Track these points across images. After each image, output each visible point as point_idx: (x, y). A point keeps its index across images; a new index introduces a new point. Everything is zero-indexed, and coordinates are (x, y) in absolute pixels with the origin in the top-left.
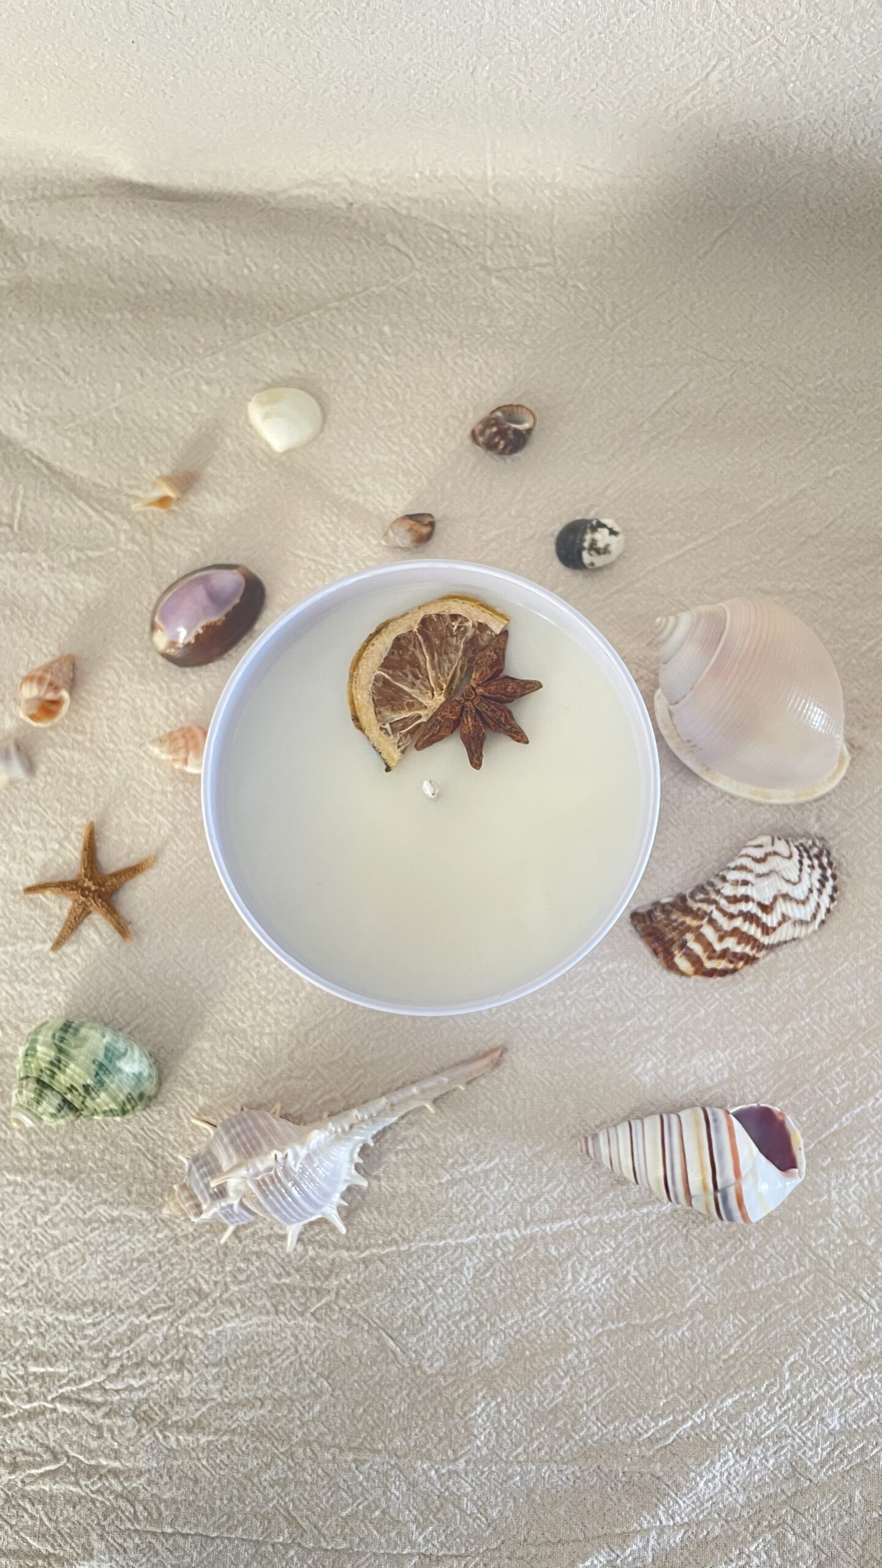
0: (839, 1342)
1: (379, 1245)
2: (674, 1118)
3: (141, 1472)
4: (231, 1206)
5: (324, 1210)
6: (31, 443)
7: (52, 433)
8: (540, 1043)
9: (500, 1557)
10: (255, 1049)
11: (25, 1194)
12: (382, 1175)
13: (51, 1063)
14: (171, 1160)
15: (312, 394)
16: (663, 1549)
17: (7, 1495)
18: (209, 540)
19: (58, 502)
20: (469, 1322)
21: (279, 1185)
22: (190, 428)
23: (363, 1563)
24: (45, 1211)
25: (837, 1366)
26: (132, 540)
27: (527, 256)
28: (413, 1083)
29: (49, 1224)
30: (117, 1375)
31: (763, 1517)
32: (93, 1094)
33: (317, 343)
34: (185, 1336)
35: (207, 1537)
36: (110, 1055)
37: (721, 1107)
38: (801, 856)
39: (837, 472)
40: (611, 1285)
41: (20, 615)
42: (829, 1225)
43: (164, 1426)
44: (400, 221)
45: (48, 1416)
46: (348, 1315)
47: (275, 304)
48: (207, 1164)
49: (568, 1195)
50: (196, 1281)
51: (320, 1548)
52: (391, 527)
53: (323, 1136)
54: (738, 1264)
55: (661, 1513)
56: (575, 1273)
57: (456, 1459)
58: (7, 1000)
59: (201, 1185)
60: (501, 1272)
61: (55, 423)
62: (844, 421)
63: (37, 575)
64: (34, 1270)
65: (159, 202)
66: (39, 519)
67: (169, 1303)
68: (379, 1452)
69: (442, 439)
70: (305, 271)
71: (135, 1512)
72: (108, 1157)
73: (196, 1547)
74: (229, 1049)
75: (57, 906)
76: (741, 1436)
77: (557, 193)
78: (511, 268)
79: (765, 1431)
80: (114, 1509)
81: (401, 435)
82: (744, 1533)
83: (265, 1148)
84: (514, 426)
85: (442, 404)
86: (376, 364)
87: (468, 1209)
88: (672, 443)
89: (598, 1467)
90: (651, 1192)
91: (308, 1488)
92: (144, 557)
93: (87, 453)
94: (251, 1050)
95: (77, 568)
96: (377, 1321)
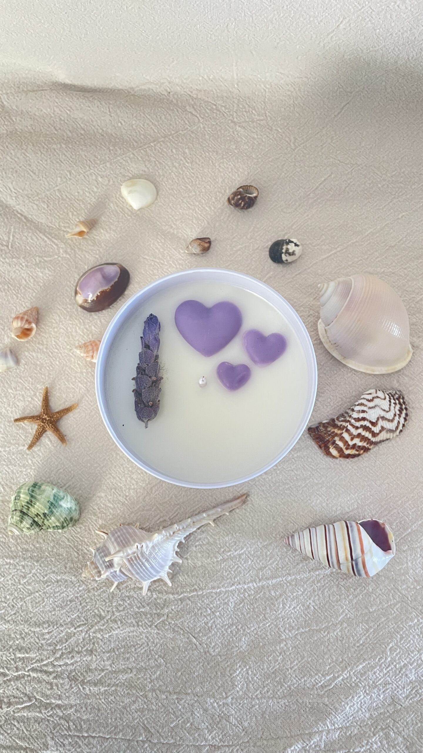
0: (414, 636)
1: (188, 592)
2: (331, 526)
3: (72, 706)
4: (116, 572)
5: (160, 574)
6: (17, 207)
7: (27, 202)
8: (265, 492)
9: (249, 746)
10: (127, 496)
11: (14, 569)
12: (189, 557)
13: (28, 502)
14: (86, 551)
15: (152, 182)
16: (330, 741)
17: (6, 718)
18: (103, 252)
19: (30, 235)
20: (232, 629)
21: (139, 561)
22: (93, 199)
23: (182, 750)
24: (25, 577)
25: (413, 648)
26: (66, 252)
27: (253, 116)
28: (204, 512)
29: (26, 583)
30: (60, 657)
31: (378, 724)
32: (48, 517)
33: (154, 157)
34: (93, 638)
35: (105, 738)
36: (56, 498)
37: (354, 521)
38: (390, 398)
39: (403, 215)
40: (302, 610)
41: (12, 289)
42: (407, 579)
43: (83, 683)
44: (193, 100)
45: (26, 679)
46: (173, 627)
47: (133, 139)
48: (104, 551)
49: (280, 566)
50: (98, 611)
51: (160, 743)
52: (190, 244)
53: (160, 537)
54: (363, 599)
55: (328, 723)
56: (284, 604)
57: (227, 697)
58: (6, 474)
59: (101, 562)
60: (248, 604)
61: (28, 197)
62: (406, 192)
63: (20, 269)
64: (19, 607)
65: (78, 93)
66: (21, 242)
67: (85, 622)
68: (189, 694)
69: (214, 203)
70: (148, 124)
71: (69, 725)
72: (55, 550)
73: (99, 743)
74: (114, 497)
75: (30, 428)
76: (367, 684)
77: (267, 86)
78: (246, 121)
79: (378, 681)
80: (59, 724)
81: (194, 201)
82: (369, 732)
83: (132, 542)
84: (248, 195)
85: (214, 186)
86: (182, 167)
87: (231, 573)
88: (324, 202)
89: (297, 700)
90: (320, 563)
91: (154, 712)
92: (72, 260)
93: (44, 211)
94: (125, 497)
95: (39, 266)
96: (187, 629)
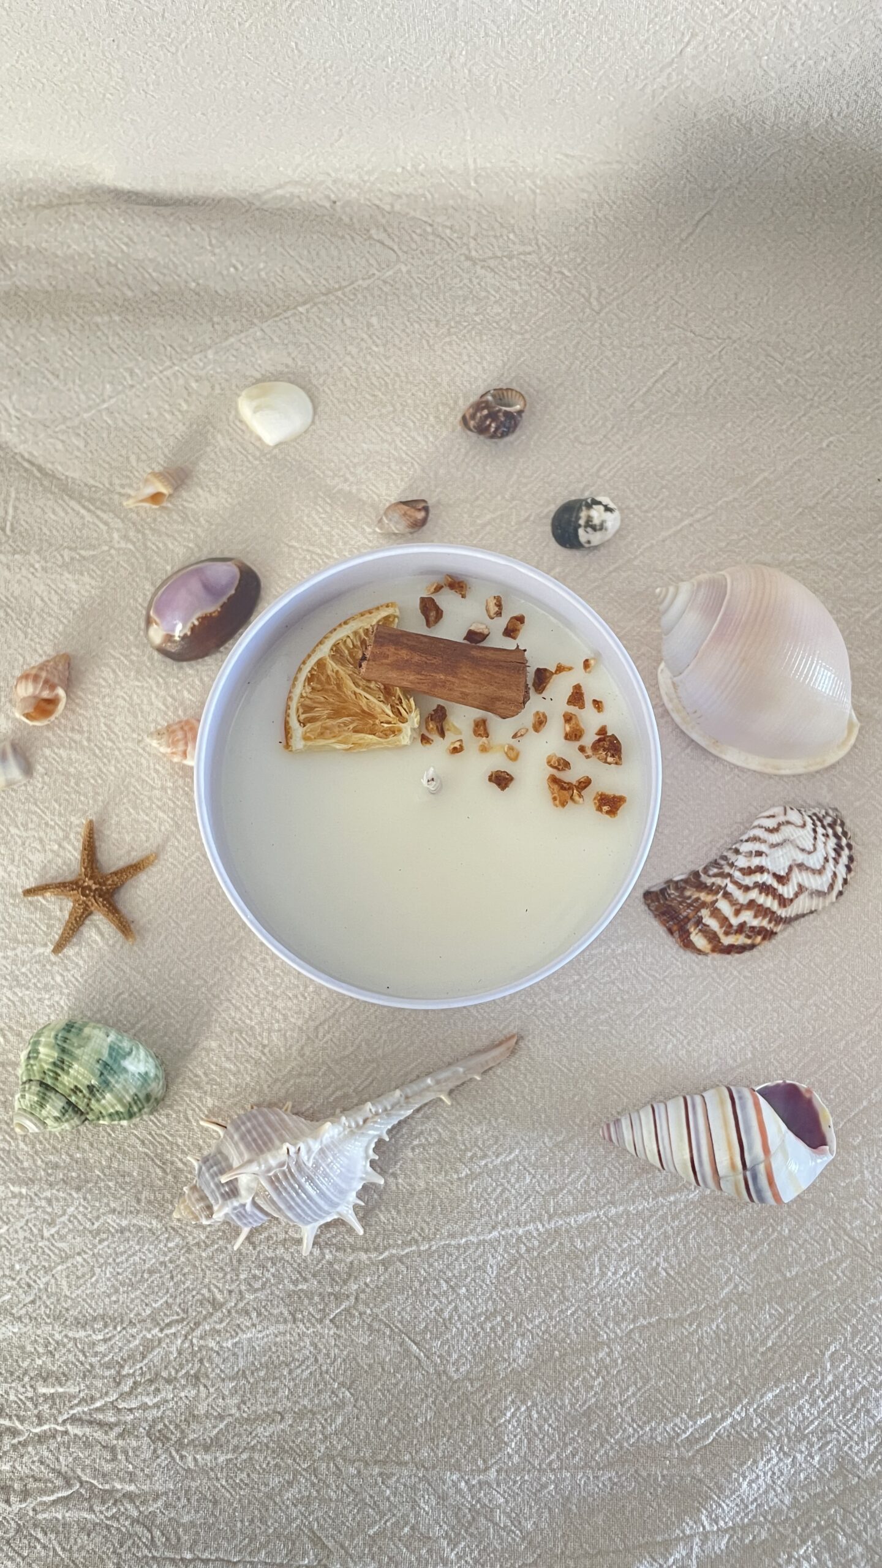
1: (398, 1246)
2: (698, 1099)
3: (157, 1495)
4: (243, 1206)
5: (339, 1209)
6: (22, 447)
7: (42, 435)
8: (557, 1028)
10: (264, 1046)
11: (30, 1206)
12: (399, 1172)
13: (54, 1064)
14: (180, 1165)
15: (303, 388)
16: (709, 1556)
17: (18, 1525)
18: (203, 535)
19: (50, 503)
20: (494, 1323)
21: (292, 1181)
22: (180, 426)
24: (51, 1224)
25: (880, 1354)
26: (125, 537)
27: (510, 245)
28: (428, 1074)
29: (56, 1236)
30: (130, 1393)
31: (812, 1519)
32: (98, 1095)
33: (307, 337)
34: (200, 1349)
35: (229, 1561)
36: (114, 1054)
37: (748, 1087)
38: (814, 824)
39: (831, 442)
40: (641, 1279)
41: (13, 615)
42: (863, 1206)
43: (180, 1445)
44: (384, 216)
45: (59, 1439)
46: (369, 1321)
47: (262, 301)
48: (217, 1163)
49: (592, 1185)
50: (209, 1291)
52: (385, 514)
53: (336, 1131)
54: (771, 1251)
55: (703, 1518)
56: (603, 1267)
57: (487, 1469)
58: (9, 1007)
59: (212, 1185)
60: (526, 1269)
61: (44, 425)
62: (835, 392)
63: (30, 576)
64: (42, 1286)
65: (144, 207)
66: (30, 520)
67: (182, 1315)
68: (406, 1463)
69: (433, 426)
70: (291, 268)
71: (152, 1537)
72: (115, 1165)
74: (237, 1048)
75: (57, 908)
76: (783, 1432)
77: (538, 182)
78: (496, 257)
79: (808, 1426)
80: (131, 1535)
81: (392, 423)
82: (792, 1536)
83: (277, 1142)
84: (504, 408)
85: (432, 391)
86: (364, 356)
87: (489, 1205)
88: (664, 421)
89: (636, 1471)
90: (678, 1178)
91: (333, 1505)
92: (138, 555)
93: (78, 454)
94: (260, 1048)
95: (71, 568)
96: (399, 1325)
